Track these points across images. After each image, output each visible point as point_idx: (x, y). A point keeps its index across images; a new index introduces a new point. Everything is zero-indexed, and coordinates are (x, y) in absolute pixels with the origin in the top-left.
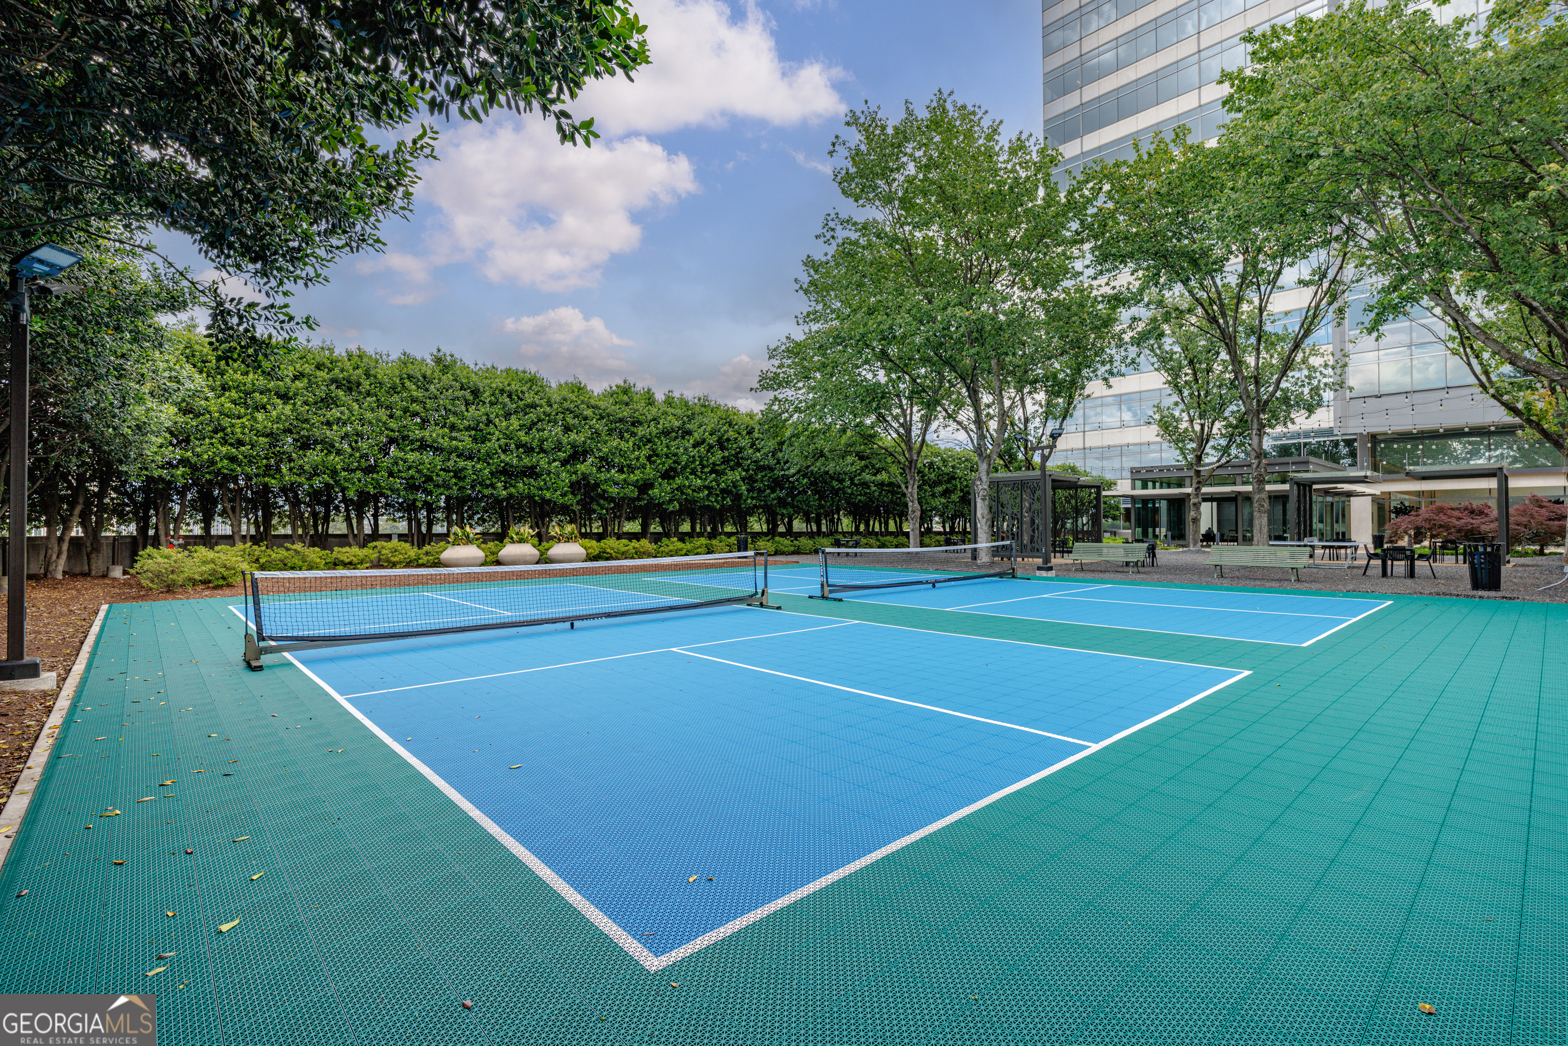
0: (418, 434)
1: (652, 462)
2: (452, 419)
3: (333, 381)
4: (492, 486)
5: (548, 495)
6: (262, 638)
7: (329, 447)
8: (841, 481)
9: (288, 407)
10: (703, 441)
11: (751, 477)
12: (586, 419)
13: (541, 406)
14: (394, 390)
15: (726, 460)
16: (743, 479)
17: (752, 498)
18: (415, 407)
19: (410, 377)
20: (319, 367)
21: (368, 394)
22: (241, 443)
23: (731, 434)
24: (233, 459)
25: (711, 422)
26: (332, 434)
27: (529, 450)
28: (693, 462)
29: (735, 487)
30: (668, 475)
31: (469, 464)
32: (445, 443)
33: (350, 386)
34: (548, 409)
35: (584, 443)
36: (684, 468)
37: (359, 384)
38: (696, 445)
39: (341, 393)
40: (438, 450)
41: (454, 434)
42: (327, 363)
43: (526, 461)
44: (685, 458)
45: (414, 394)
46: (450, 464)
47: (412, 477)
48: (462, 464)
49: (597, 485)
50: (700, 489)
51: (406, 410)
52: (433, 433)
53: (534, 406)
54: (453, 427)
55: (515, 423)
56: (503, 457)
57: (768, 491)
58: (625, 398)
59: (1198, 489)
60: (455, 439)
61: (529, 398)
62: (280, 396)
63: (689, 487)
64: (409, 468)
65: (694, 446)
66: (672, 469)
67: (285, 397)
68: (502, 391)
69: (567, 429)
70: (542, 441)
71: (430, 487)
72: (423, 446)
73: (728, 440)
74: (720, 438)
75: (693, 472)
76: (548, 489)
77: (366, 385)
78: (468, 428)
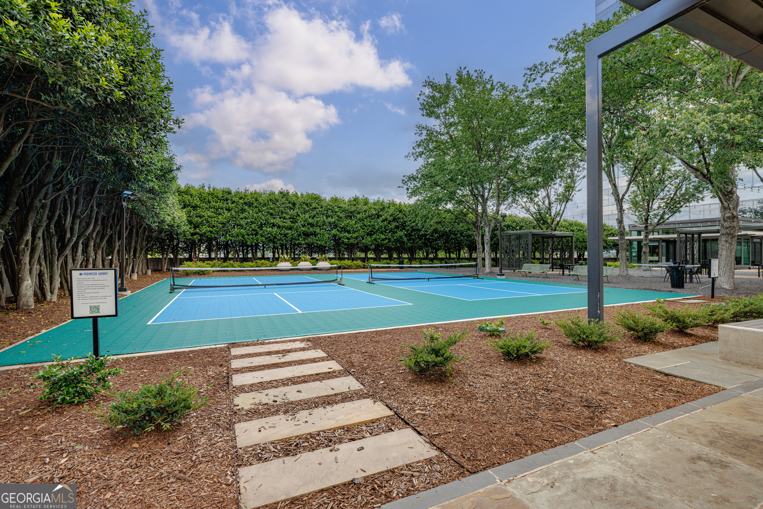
0: (272, 221)
1: (363, 229)
2: (284, 215)
3: (245, 203)
4: (299, 239)
5: (319, 243)
6: (174, 285)
7: (242, 226)
8: (456, 235)
9: (229, 213)
10: (386, 219)
11: (410, 234)
12: (336, 212)
13: (318, 208)
14: (265, 205)
15: (397, 227)
16: (406, 235)
17: (410, 243)
18: (271, 211)
19: (271, 200)
20: (241, 198)
21: (256, 207)
22: (214, 226)
23: (400, 215)
24: (211, 232)
25: (391, 211)
26: (243, 222)
27: (312, 225)
28: (381, 228)
29: (402, 238)
30: (370, 234)
31: (289, 232)
32: (281, 224)
33: (250, 204)
34: (321, 209)
35: (334, 222)
36: (377, 231)
37: (253, 204)
38: (383, 221)
39: (246, 207)
40: (279, 227)
41: (285, 221)
42: (243, 196)
43: (311, 230)
44: (377, 227)
45: (271, 206)
46: (283, 232)
47: (269, 237)
48: (286, 232)
49: (340, 239)
50: (383, 240)
51: (268, 212)
52: (278, 221)
53: (315, 208)
54: (284, 218)
55: (307, 215)
56: (302, 229)
57: (418, 240)
58: (354, 203)
59: (646, 236)
60: (285, 222)
61: (314, 205)
62: (227, 210)
63: (379, 239)
64: (268, 234)
65: (382, 221)
66: (371, 231)
67: (229, 210)
68: (304, 203)
69: (327, 217)
70: (318, 222)
71: (276, 240)
72: (274, 225)
73: (399, 218)
74: (394, 218)
75: (381, 233)
76: (320, 241)
77: (255, 204)
78: (290, 218)
